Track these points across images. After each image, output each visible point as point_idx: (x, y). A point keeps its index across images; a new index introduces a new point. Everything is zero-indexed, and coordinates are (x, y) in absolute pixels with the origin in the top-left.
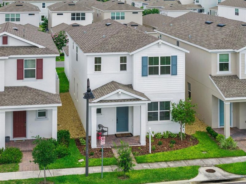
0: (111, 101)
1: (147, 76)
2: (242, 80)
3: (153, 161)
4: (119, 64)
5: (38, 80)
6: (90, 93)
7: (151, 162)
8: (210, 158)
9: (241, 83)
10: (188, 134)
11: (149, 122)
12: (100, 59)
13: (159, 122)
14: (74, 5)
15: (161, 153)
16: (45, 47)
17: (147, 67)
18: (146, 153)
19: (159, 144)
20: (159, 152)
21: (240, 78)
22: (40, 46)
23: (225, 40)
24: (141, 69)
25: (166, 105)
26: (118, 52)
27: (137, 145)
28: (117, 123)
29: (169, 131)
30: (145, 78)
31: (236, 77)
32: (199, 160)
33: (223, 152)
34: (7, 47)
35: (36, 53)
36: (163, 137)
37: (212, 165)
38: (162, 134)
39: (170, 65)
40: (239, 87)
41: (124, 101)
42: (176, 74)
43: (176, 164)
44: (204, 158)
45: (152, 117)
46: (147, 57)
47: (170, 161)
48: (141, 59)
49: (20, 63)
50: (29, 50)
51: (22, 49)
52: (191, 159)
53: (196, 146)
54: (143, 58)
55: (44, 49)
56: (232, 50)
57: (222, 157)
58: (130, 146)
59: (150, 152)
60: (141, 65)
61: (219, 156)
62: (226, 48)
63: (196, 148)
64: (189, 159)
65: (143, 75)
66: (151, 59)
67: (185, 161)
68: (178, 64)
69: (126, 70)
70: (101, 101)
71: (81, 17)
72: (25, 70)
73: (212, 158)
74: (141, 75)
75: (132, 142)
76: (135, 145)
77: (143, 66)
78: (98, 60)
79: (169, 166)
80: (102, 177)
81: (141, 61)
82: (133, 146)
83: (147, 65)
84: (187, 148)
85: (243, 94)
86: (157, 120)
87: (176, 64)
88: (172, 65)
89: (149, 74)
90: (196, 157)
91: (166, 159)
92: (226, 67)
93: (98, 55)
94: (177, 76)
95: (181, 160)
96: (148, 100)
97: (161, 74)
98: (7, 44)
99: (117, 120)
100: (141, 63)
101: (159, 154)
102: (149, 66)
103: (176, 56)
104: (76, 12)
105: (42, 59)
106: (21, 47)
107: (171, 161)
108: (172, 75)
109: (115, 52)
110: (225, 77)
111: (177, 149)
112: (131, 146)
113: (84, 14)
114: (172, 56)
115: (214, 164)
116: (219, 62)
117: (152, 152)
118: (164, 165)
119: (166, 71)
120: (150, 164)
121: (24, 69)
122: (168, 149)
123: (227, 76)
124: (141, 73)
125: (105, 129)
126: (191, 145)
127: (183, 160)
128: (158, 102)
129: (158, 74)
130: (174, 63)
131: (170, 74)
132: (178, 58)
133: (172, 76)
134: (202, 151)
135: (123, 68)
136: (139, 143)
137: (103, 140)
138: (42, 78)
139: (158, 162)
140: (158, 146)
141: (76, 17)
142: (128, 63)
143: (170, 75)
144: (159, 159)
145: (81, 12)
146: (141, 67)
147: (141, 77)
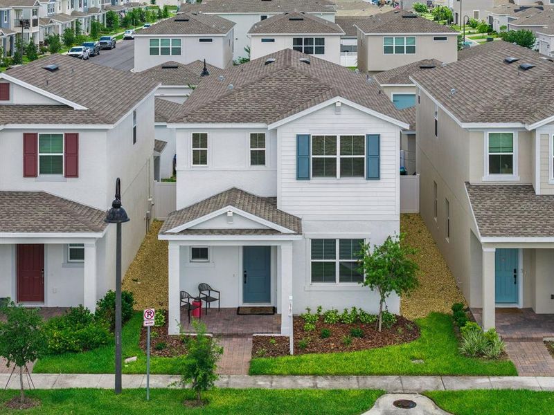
0: (212, 232)
1: (308, 178)
2: (542, 196)
3: (285, 372)
4: (247, 150)
5: (69, 179)
6: (118, 210)
7: (281, 375)
8: (422, 375)
9: (535, 204)
10: (409, 316)
11: (316, 284)
12: (204, 136)
13: (338, 285)
14: (302, 20)
15: (315, 356)
16: (86, 109)
17: (309, 159)
18: (281, 353)
19: (323, 336)
20: (313, 352)
21: (538, 192)
22: (77, 107)
23: (510, 100)
24: (295, 162)
25: (354, 246)
26: (244, 122)
27: (272, 335)
28: (245, 282)
29: (358, 308)
30: (304, 183)
31: (530, 188)
32: (393, 378)
33: (462, 365)
34: (7, 106)
35: (64, 120)
36: (340, 320)
37: (417, 390)
38: (341, 313)
39: (365, 156)
40: (526, 213)
41: (240, 234)
42: (378, 178)
43: (335, 382)
44: (407, 375)
45: (321, 273)
46: (309, 136)
47: (325, 375)
48: (295, 140)
49: (30, 140)
50: (51, 113)
51: (38, 111)
52: (377, 374)
53: (406, 345)
54: (298, 136)
55: (84, 112)
56: (518, 125)
57: (452, 375)
58: (255, 335)
59: (292, 353)
60: (294, 153)
61: (445, 372)
62: (504, 121)
63: (402, 349)
64: (371, 374)
65: (299, 177)
66: (317, 139)
67: (360, 377)
68: (382, 153)
69: (264, 164)
70: (188, 231)
71: (314, 46)
72: (40, 156)
73: (428, 375)
74: (295, 176)
75: (264, 327)
76: (267, 333)
77: (301, 157)
78: (200, 140)
79: (315, 386)
80: (148, 398)
81: (294, 144)
82: (263, 335)
83: (309, 155)
84: (380, 349)
85: (529, 230)
86: (334, 280)
87: (379, 155)
88: (368, 155)
89: (313, 176)
90: (390, 370)
91: (319, 370)
92: (507, 166)
93: (200, 127)
94: (381, 181)
95: (351, 374)
96: (294, 234)
97: (342, 175)
98: (8, 99)
99: (245, 276)
100: (295, 148)
101: (309, 356)
102: (314, 156)
103: (379, 136)
104: (303, 35)
105: (76, 135)
106: (37, 106)
107: (328, 374)
108: (369, 178)
109: (238, 122)
110: (501, 187)
111: (359, 349)
112: (259, 335)
113: (321, 41)
114: (368, 136)
115: (424, 389)
116: (487, 154)
117: (296, 353)
118: (305, 383)
119: (353, 168)
120: (276, 378)
121: (39, 154)
122: (338, 348)
123: (508, 187)
124: (295, 171)
125: (213, 295)
126: (395, 342)
127: (357, 374)
128: (335, 240)
129: (334, 174)
130: (373, 152)
131: (362, 175)
132: (382, 139)
133: (369, 181)
134: (413, 358)
135: (258, 158)
136: (279, 329)
137: (150, 317)
138: (76, 175)
139: (296, 374)
140: (318, 340)
141: (303, 46)
142: (268, 149)
143: (362, 178)
144: (303, 368)
145: (314, 35)
146: (295, 158)
147: (295, 181)
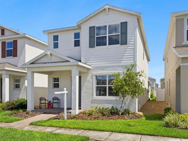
1: (94, 47)
4: (73, 40)
5: (14, 58)
7: (44, 126)
11: (98, 97)
13: (107, 97)
17: (94, 37)
24: (88, 40)
30: (92, 49)
39: (120, 34)
42: (126, 43)
43: (67, 131)
45: (101, 91)
46: (94, 27)
47: (67, 128)
48: (89, 29)
54: (90, 27)
60: (88, 36)
66: (98, 28)
68: (128, 31)
69: (79, 46)
74: (88, 46)
77: (91, 37)
79: (52, 132)
86: (106, 95)
87: (126, 32)
89: (96, 46)
97: (109, 44)
98: (4, 35)
100: (88, 34)
102: (97, 36)
105: (17, 41)
108: (121, 44)
114: (121, 23)
118: (49, 130)
119: (114, 41)
120: (39, 127)
121: (6, 49)
124: (88, 44)
128: (106, 76)
129: (106, 44)
130: (124, 31)
132: (128, 24)
133: (122, 46)
135: (77, 44)
138: (16, 56)
142: (81, 39)
143: (119, 45)
146: (88, 38)
147: (89, 48)
